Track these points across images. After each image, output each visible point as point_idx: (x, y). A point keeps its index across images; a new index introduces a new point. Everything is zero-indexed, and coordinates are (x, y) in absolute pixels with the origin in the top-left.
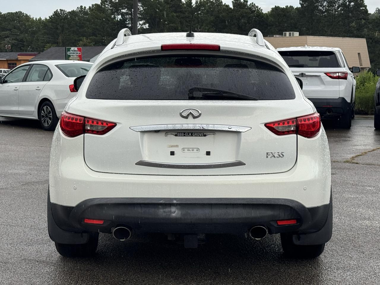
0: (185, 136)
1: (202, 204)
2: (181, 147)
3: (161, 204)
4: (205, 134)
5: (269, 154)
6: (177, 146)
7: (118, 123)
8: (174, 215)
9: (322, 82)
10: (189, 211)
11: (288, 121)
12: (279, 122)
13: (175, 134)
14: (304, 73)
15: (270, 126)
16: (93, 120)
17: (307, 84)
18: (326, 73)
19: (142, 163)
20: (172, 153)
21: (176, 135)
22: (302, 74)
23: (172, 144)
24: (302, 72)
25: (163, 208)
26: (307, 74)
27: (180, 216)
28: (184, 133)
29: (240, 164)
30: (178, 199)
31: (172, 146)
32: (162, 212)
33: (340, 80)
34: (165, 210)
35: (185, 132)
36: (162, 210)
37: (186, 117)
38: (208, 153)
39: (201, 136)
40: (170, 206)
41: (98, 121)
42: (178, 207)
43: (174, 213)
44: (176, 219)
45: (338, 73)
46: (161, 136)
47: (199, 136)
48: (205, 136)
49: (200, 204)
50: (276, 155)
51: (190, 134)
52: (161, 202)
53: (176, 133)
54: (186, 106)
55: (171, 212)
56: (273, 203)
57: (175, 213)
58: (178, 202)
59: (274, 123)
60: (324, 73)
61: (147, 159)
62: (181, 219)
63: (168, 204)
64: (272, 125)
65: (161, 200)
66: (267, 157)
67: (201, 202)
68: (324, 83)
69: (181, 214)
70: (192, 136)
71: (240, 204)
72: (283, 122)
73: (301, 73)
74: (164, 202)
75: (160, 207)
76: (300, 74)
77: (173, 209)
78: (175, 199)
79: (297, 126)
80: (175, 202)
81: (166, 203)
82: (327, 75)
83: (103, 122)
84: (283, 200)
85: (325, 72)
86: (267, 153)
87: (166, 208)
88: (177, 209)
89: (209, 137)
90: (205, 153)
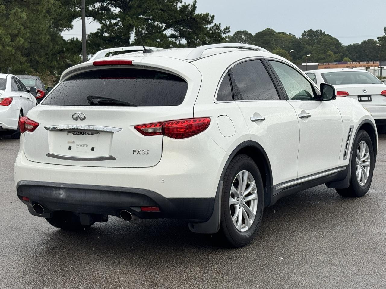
0: (79, 134)
1: (78, 189)
2: (76, 143)
3: (53, 187)
4: (92, 133)
5: (135, 151)
6: (74, 142)
7: (40, 123)
8: (61, 196)
10: (71, 194)
11: (156, 124)
12: (146, 125)
15: (138, 128)
19: (49, 155)
20: (70, 148)
21: (74, 134)
23: (70, 141)
25: (56, 191)
27: (65, 198)
28: (79, 132)
29: (111, 158)
30: (64, 184)
31: (71, 142)
32: (54, 193)
36: (54, 192)
37: (76, 119)
38: (93, 149)
39: (90, 135)
40: (59, 189)
42: (64, 190)
43: (62, 195)
44: (62, 199)
46: (64, 134)
47: (88, 135)
48: (92, 135)
49: (77, 189)
50: (141, 152)
51: (82, 133)
52: (54, 185)
53: (74, 132)
54: (76, 111)
55: (60, 194)
56: (131, 191)
58: (64, 187)
59: (142, 126)
61: (52, 152)
63: (57, 187)
64: (140, 127)
65: (54, 184)
66: (134, 153)
67: (78, 187)
69: (66, 195)
70: (84, 134)
71: (105, 191)
72: (150, 125)
74: (55, 186)
75: (54, 189)
77: (62, 192)
78: (63, 184)
79: (163, 129)
80: (62, 186)
81: (57, 186)
84: (141, 190)
86: (133, 150)
87: (57, 191)
88: (64, 191)
89: (95, 136)
90: (91, 148)
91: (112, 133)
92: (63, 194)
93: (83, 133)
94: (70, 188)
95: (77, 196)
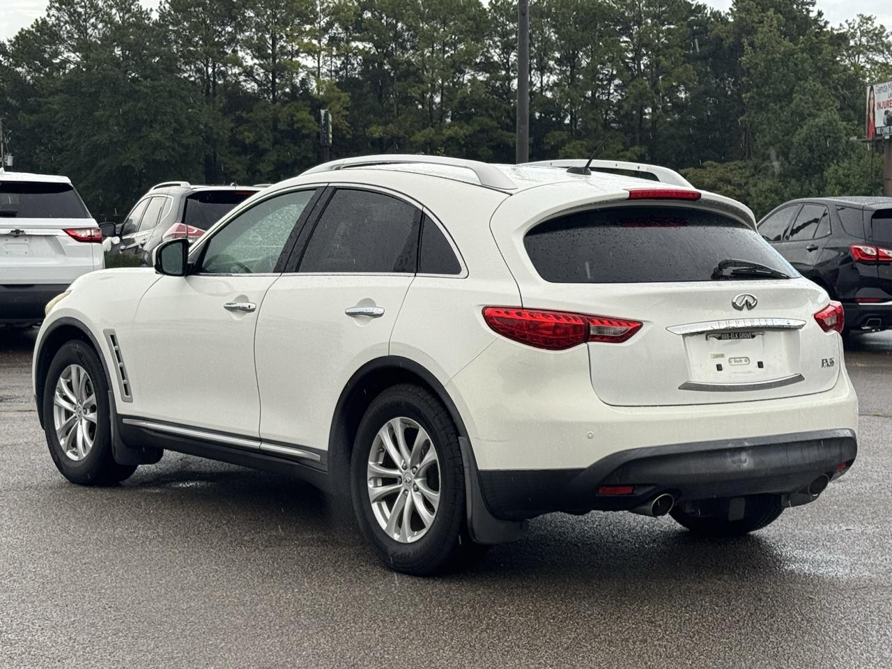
0: (730, 338)
2: (727, 358)
3: (730, 450)
4: (753, 334)
6: (722, 356)
7: (644, 321)
8: (745, 465)
9: (60, 249)
10: (763, 458)
13: (718, 335)
14: (21, 230)
15: (819, 318)
16: (601, 319)
17: (26, 253)
18: (65, 230)
19: (688, 387)
20: (719, 368)
21: (720, 338)
22: (17, 231)
23: (717, 352)
24: (17, 228)
25: (731, 456)
26: (28, 232)
27: (753, 467)
28: (730, 334)
29: (800, 378)
30: (749, 440)
31: (718, 356)
32: (728, 462)
33: (94, 244)
34: (733, 459)
35: (729, 332)
36: (729, 460)
37: (740, 309)
38: (761, 365)
39: (749, 338)
40: (740, 452)
41: (611, 321)
42: (751, 452)
44: (749, 471)
45: (90, 229)
47: (747, 337)
48: (753, 337)
50: (829, 363)
51: (736, 335)
52: (730, 446)
53: (720, 335)
55: (740, 461)
57: (746, 462)
58: (750, 445)
60: (63, 230)
61: (696, 380)
62: (755, 470)
63: (736, 449)
66: (823, 366)
68: (63, 250)
69: (754, 463)
70: (739, 338)
73: (14, 230)
74: (733, 446)
75: (728, 454)
76: (12, 231)
77: (744, 456)
78: (745, 439)
80: (747, 444)
82: (70, 235)
83: (620, 321)
85: (64, 228)
87: (734, 455)
88: (748, 455)
89: (758, 338)
90: (757, 365)
91: (795, 328)
92: (748, 460)
93: (738, 336)
94: (761, 447)
95: (775, 460)
